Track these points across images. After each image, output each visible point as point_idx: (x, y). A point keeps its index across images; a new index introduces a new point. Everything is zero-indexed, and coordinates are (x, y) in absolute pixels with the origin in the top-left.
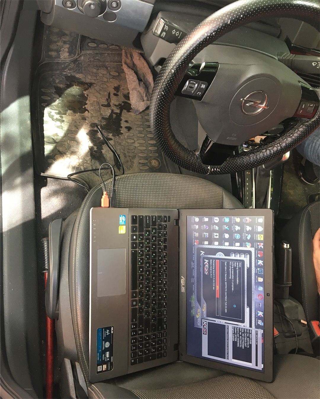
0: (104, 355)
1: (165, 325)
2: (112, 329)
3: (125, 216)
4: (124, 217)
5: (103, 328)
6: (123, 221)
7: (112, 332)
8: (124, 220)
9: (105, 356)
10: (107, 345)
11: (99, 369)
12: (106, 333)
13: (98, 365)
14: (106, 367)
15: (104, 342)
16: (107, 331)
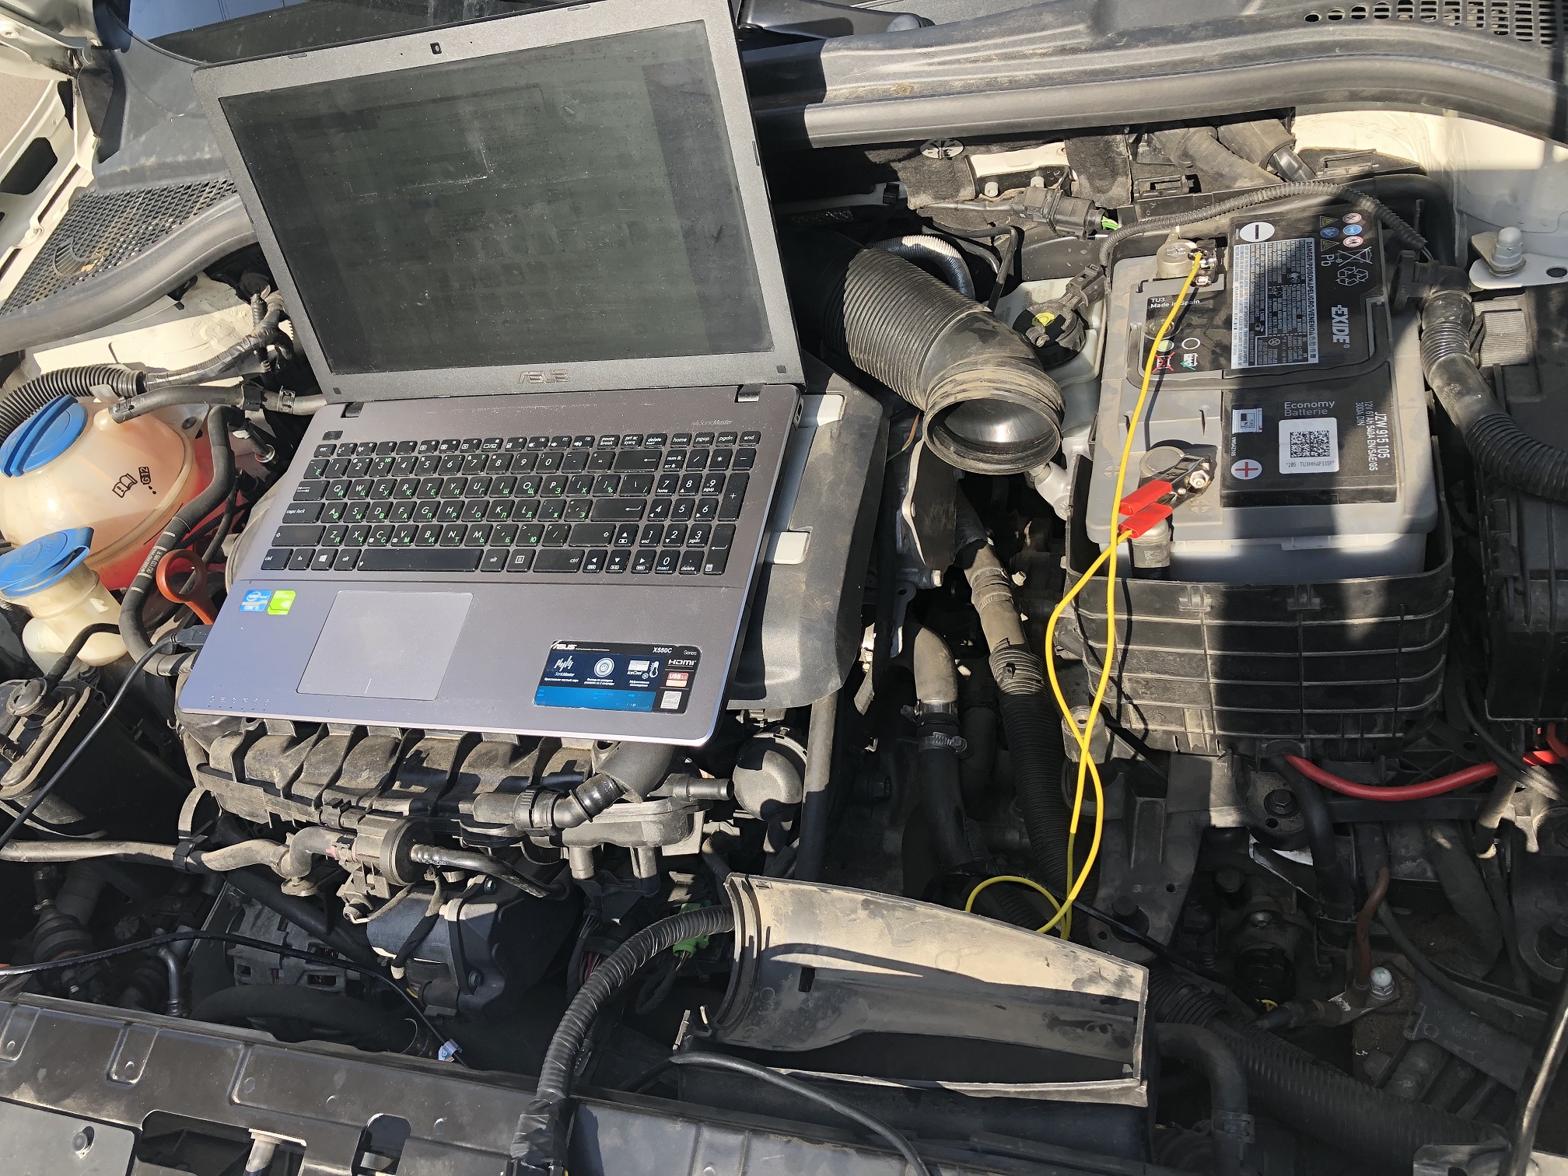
0: (633, 683)
1: (651, 440)
2: (563, 647)
3: (250, 592)
4: (250, 596)
5: (542, 683)
6: (258, 600)
7: (572, 647)
8: (259, 595)
9: (638, 678)
10: (604, 667)
11: (671, 700)
12: (565, 670)
13: (656, 707)
14: (678, 676)
15: (590, 681)
16: (558, 668)
